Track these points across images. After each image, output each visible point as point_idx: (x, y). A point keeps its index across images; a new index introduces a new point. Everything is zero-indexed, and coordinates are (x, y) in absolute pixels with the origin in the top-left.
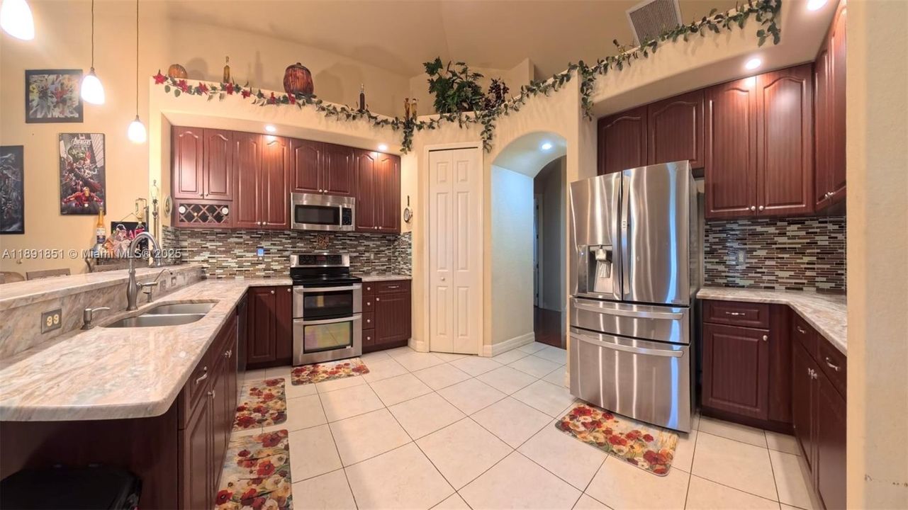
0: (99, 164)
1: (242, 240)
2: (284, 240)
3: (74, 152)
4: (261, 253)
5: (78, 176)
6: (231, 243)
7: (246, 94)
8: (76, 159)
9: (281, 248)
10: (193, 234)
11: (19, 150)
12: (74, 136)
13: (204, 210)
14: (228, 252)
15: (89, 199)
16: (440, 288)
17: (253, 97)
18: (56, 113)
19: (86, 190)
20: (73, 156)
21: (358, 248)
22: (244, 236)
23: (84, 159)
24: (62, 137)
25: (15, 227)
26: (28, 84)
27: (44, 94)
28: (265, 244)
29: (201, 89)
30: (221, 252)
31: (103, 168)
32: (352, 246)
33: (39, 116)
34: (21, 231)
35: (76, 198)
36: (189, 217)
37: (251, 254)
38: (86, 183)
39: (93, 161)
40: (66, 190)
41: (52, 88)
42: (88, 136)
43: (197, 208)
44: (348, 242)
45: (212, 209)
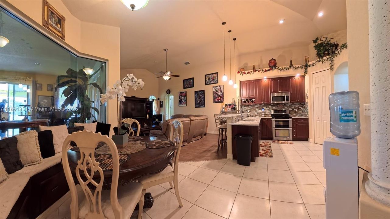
0: (222, 92)
1: (258, 107)
2: (269, 106)
3: (217, 90)
4: (263, 110)
5: (217, 95)
6: (255, 108)
7: (259, 71)
8: (217, 91)
9: (268, 108)
10: (245, 106)
11: (204, 91)
12: (216, 86)
13: (249, 100)
14: (254, 110)
15: (220, 99)
16: (317, 121)
17: (261, 71)
18: (212, 82)
19: (220, 98)
20: (216, 91)
21: (292, 108)
22: (259, 106)
23: (219, 91)
24: (213, 87)
25: (203, 106)
26: (205, 77)
27: (209, 79)
28: (264, 108)
29: (248, 73)
30: (253, 110)
31: (223, 92)
32: (290, 107)
33: (208, 83)
34: (204, 107)
35: (217, 99)
36: (245, 102)
37: (260, 110)
38: (219, 96)
39: (221, 91)
40: (215, 98)
41: (211, 77)
42: (220, 86)
43: (247, 100)
44: (289, 106)
45: (250, 100)
